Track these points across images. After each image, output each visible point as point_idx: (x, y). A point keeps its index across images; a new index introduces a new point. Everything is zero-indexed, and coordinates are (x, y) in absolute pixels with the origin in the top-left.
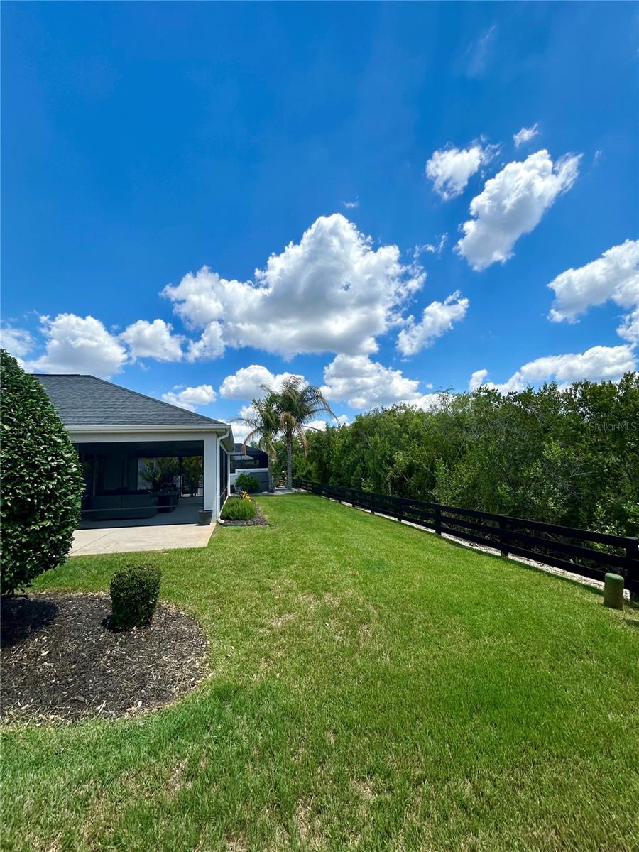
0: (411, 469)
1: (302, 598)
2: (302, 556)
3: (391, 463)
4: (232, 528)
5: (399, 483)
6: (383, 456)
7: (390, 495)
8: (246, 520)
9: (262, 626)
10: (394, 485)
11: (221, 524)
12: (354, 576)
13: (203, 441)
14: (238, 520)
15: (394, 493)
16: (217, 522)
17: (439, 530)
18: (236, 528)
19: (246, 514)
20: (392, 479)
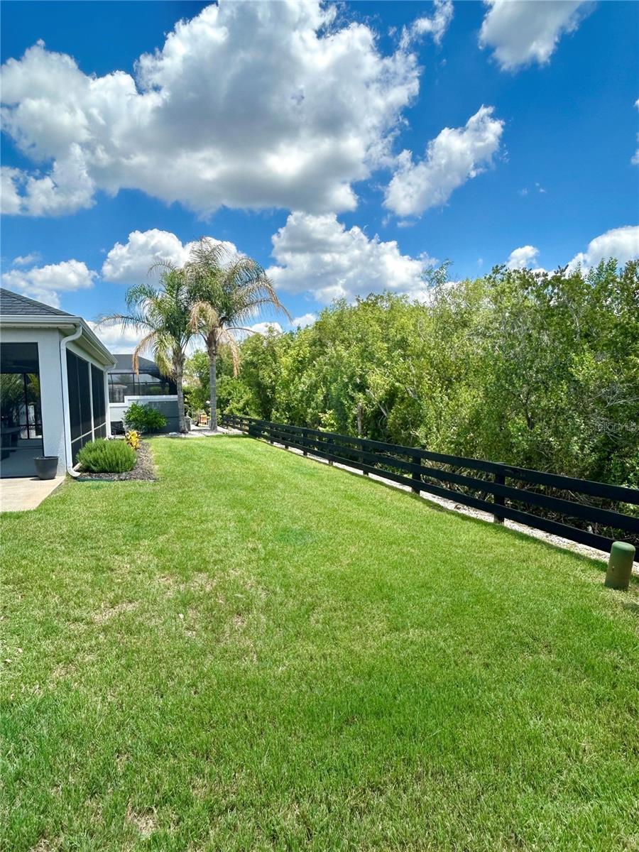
0: (392, 397)
1: (160, 581)
2: (185, 523)
3: (362, 387)
4: (90, 483)
5: (375, 420)
6: (351, 378)
7: (359, 437)
8: (118, 472)
9: (76, 620)
10: (366, 421)
11: (75, 478)
12: (254, 550)
13: (36, 344)
14: (105, 472)
15: (366, 434)
16: (68, 474)
17: (417, 487)
18: (97, 483)
19: (117, 464)
20: (363, 412)
